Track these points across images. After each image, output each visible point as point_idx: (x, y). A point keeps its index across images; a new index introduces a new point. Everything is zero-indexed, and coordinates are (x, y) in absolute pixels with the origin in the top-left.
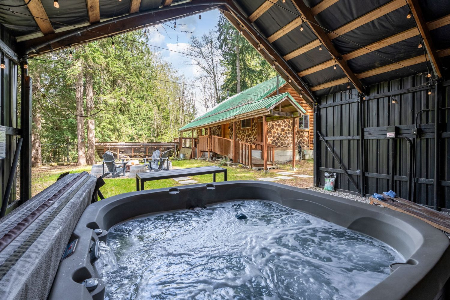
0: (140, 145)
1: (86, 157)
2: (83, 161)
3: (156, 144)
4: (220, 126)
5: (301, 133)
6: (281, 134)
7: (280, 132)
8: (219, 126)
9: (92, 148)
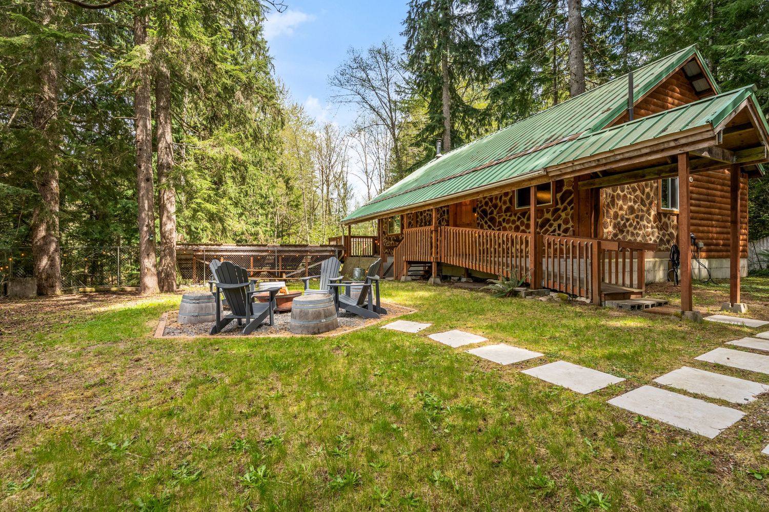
0: (267, 251)
1: (159, 274)
2: (151, 281)
3: (299, 249)
4: (445, 209)
5: (664, 220)
6: (628, 220)
7: (626, 214)
8: (441, 208)
9: (171, 254)
